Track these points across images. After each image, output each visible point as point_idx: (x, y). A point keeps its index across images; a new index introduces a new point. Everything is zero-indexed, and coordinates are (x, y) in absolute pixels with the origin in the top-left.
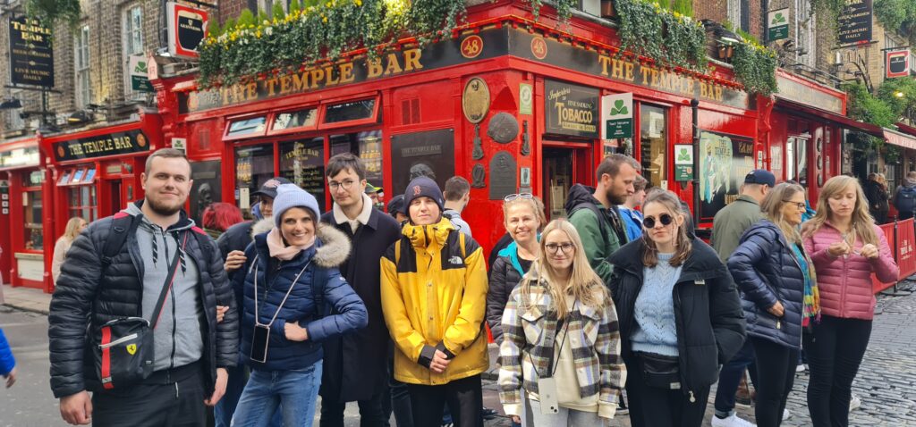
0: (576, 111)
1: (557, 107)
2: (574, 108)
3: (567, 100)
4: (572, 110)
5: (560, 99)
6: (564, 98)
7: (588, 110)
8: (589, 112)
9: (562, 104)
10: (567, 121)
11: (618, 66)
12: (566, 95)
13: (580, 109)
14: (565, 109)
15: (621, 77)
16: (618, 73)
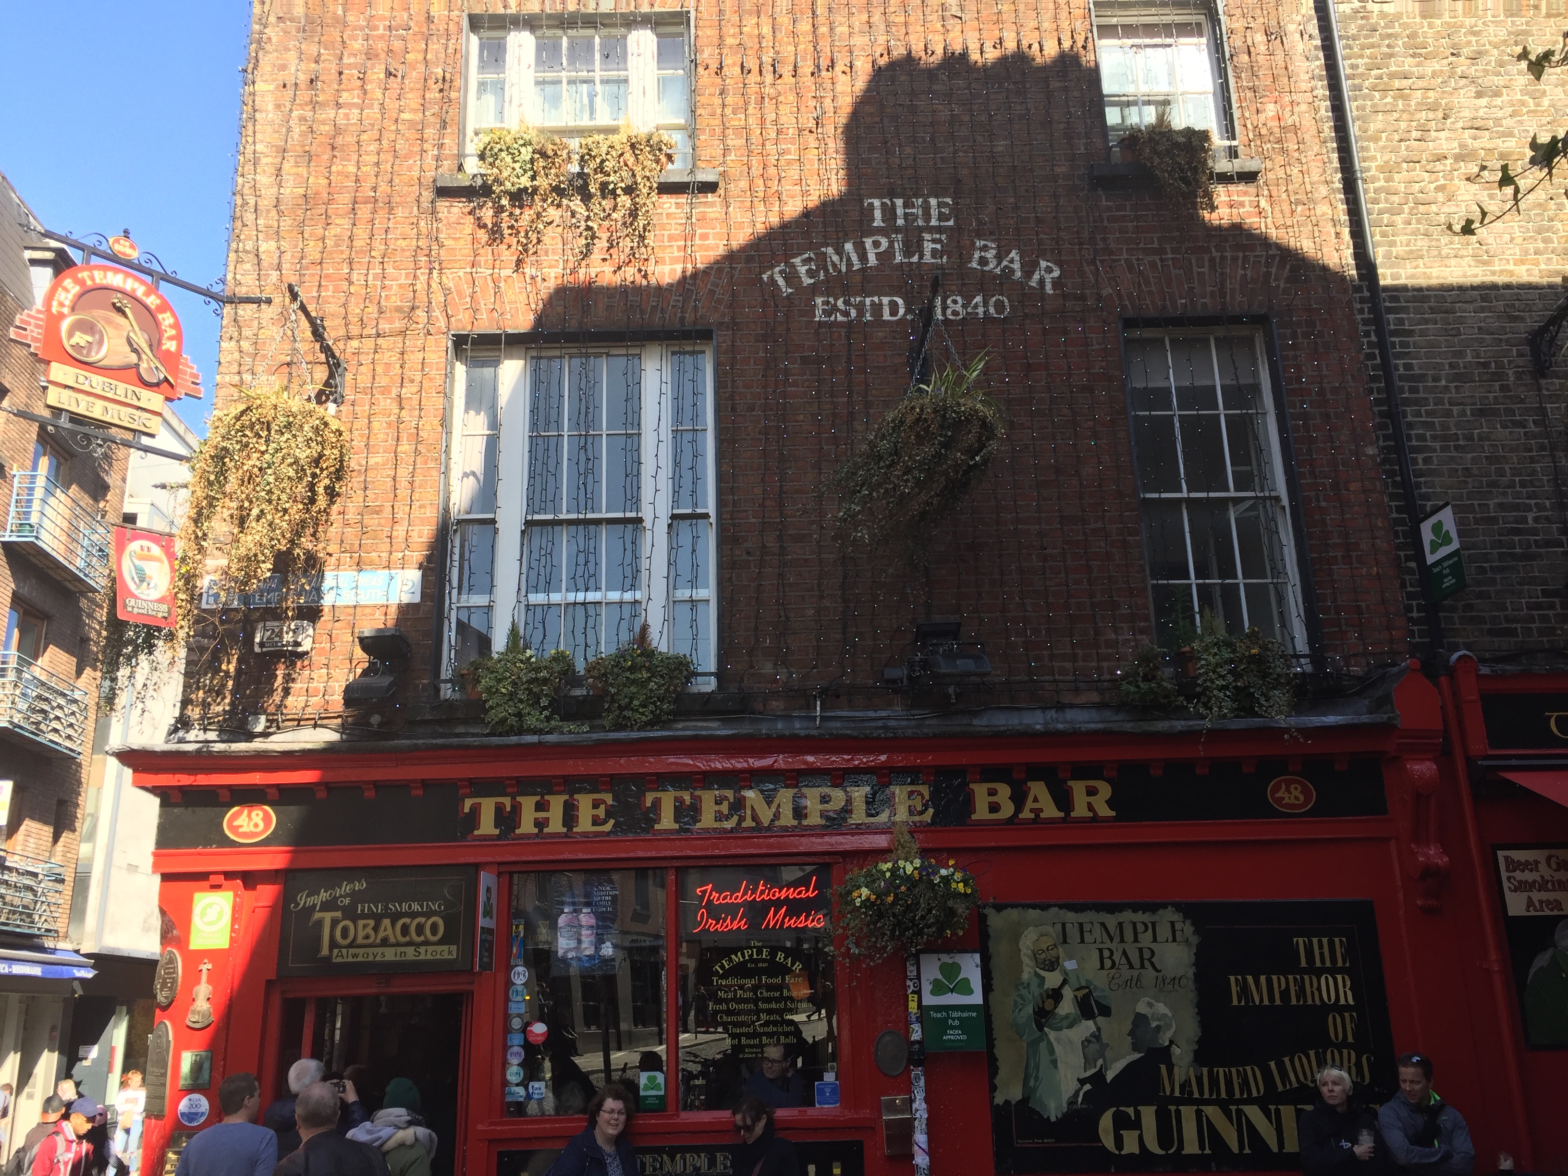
0: (387, 922)
1: (320, 923)
2: (378, 919)
3: (353, 905)
4: (372, 923)
5: (327, 906)
6: (347, 901)
7: (428, 914)
8: (433, 919)
9: (338, 914)
10: (351, 945)
11: (541, 806)
12: (353, 894)
13: (395, 918)
14: (347, 923)
15: (556, 825)
16: (540, 824)
